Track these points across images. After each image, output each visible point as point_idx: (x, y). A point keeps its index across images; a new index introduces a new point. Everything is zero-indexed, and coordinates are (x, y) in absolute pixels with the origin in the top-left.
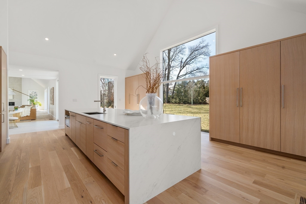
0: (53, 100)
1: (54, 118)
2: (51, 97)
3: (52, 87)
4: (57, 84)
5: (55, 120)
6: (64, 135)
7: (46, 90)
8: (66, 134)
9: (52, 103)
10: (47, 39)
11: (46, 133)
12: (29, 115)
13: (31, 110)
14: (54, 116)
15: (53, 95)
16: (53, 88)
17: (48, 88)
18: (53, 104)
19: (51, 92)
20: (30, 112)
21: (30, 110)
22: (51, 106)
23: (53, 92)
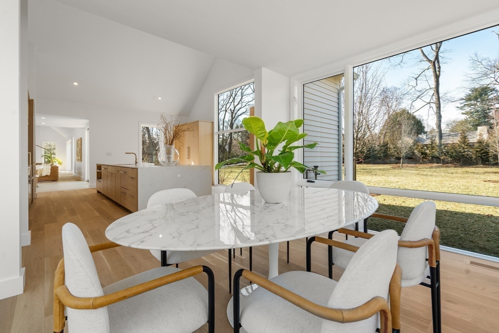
0: (81, 155)
1: (82, 179)
2: (78, 151)
3: (79, 137)
4: (87, 133)
5: (84, 181)
6: (96, 192)
7: (70, 141)
8: (98, 191)
9: (79, 159)
10: (76, 84)
11: (75, 191)
12: (49, 174)
13: (52, 167)
14: (83, 177)
15: (81, 147)
16: (81, 138)
17: (74, 138)
18: (81, 161)
19: (77, 144)
20: (50, 171)
21: (50, 167)
22: (78, 163)
23: (81, 145)
